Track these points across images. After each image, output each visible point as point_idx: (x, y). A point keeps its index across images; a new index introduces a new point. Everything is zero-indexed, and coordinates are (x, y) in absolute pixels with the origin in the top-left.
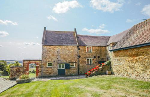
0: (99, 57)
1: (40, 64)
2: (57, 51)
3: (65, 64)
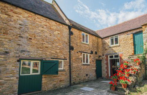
0: (96, 53)
2: (21, 22)
3: (41, 60)
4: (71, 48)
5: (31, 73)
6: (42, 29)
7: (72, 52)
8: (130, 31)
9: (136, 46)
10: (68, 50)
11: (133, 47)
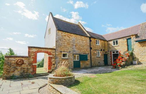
0: (104, 50)
1: (54, 53)
2: (73, 39)
3: (80, 55)
4: (91, 48)
5: (77, 60)
6: (79, 41)
7: (92, 50)
8: (125, 37)
9: (129, 46)
10: (90, 49)
11: (127, 47)
